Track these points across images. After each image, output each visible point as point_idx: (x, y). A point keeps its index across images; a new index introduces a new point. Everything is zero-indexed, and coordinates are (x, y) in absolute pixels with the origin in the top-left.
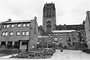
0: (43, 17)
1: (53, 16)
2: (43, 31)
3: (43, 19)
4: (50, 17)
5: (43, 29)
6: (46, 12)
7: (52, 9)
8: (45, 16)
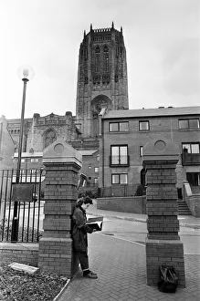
0: (80, 80)
1: (116, 77)
2: (78, 133)
3: (79, 87)
4: (106, 80)
5: (78, 127)
6: (89, 64)
7: (113, 52)
8: (86, 79)
